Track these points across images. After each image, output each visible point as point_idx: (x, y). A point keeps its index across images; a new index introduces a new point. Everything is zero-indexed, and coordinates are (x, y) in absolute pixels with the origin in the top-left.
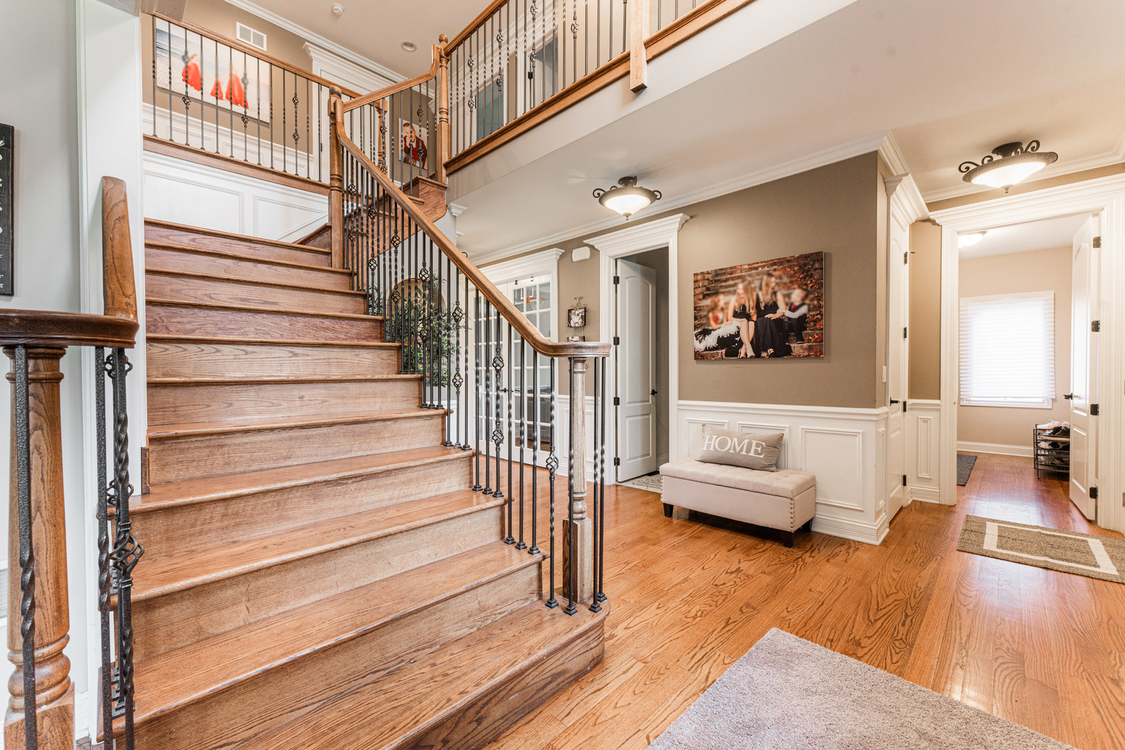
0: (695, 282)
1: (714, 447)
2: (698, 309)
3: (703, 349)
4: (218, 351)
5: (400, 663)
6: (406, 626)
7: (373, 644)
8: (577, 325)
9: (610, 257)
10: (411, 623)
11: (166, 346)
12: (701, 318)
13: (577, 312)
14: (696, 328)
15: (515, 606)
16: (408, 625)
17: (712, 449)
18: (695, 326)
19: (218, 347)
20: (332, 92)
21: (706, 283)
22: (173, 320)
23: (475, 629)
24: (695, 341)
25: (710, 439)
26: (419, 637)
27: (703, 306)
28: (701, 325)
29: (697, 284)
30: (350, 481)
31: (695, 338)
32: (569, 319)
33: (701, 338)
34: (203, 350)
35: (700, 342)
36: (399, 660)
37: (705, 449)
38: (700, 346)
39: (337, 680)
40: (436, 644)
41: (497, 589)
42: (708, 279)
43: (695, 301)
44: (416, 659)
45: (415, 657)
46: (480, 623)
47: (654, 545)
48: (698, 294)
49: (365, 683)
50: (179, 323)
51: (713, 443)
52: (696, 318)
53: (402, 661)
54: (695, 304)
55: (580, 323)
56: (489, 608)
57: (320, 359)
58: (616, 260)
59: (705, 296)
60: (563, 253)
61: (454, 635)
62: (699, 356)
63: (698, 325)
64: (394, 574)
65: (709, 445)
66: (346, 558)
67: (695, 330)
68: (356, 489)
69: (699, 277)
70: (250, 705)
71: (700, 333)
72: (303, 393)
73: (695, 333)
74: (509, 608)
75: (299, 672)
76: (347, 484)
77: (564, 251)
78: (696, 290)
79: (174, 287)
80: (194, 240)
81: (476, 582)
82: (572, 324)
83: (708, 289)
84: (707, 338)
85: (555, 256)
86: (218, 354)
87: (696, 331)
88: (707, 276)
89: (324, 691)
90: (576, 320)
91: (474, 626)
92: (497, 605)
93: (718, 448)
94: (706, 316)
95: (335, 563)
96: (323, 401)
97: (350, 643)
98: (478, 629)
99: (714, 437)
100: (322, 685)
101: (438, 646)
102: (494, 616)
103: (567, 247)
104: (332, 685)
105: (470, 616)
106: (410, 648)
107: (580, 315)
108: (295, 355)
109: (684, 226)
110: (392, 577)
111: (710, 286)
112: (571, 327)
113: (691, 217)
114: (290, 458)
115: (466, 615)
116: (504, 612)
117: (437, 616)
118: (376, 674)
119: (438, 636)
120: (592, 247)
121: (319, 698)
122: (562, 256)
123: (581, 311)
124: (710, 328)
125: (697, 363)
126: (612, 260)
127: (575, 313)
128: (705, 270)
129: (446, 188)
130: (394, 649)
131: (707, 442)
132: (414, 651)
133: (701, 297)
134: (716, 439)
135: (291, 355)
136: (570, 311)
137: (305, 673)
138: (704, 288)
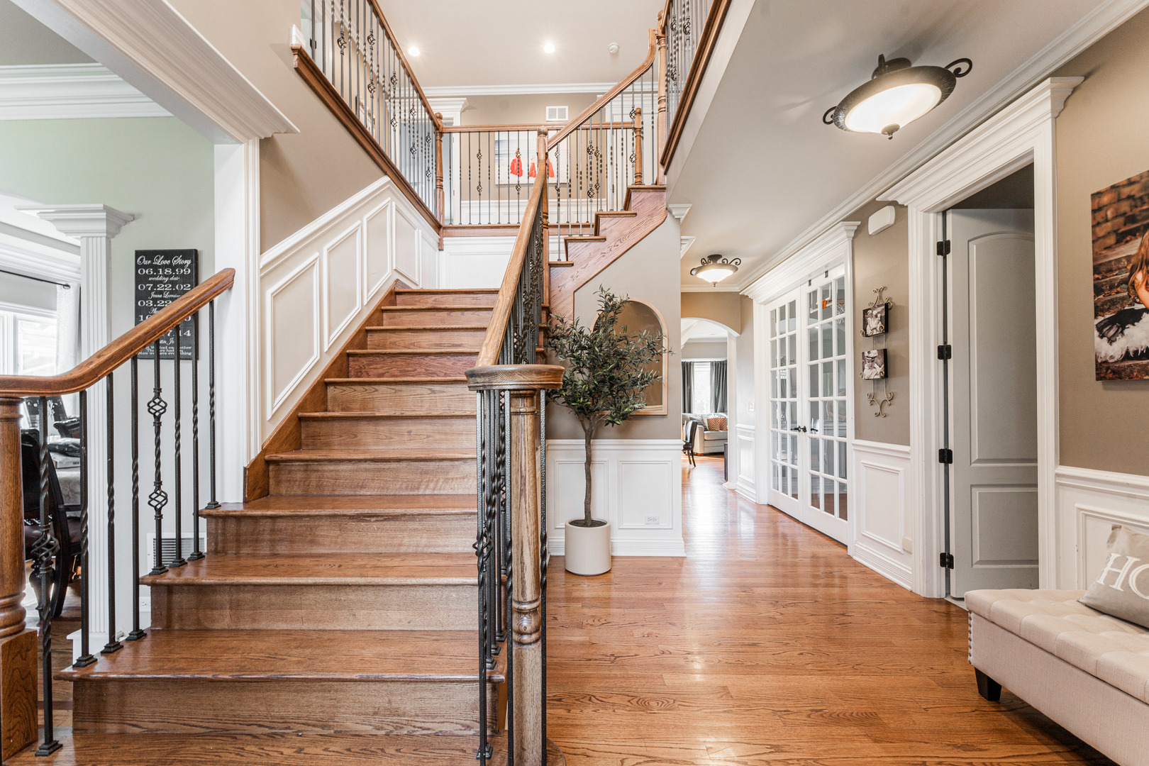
0: (1094, 211)
1: (1125, 584)
2: (1103, 269)
3: (1117, 357)
4: (376, 390)
5: (286, 728)
6: (294, 691)
7: (259, 695)
8: (875, 333)
9: (928, 211)
10: (301, 691)
11: (344, 388)
12: (1112, 287)
13: (875, 312)
14: (1098, 311)
15: (447, 728)
16: (297, 691)
17: (1117, 586)
18: (1096, 308)
19: (376, 387)
20: (540, 133)
21: (1125, 207)
22: (371, 367)
23: (383, 732)
24: (1097, 339)
25: (1119, 563)
26: (310, 710)
27: (1119, 260)
28: (1113, 303)
29: (1099, 216)
30: (373, 519)
31: (1096, 333)
32: (865, 323)
33: (1112, 332)
34: (366, 390)
35: (1111, 341)
36: (286, 725)
37: (1101, 581)
38: (1113, 350)
39: (224, 716)
40: (329, 727)
41: (418, 695)
42: (1130, 197)
43: (1094, 253)
44: (305, 733)
45: (305, 731)
46: (391, 728)
47: (875, 741)
48: (1104, 237)
49: (246, 732)
50: (374, 368)
51: (1123, 572)
52: (1098, 290)
53: (289, 728)
54: (1094, 260)
55: (878, 329)
56: (404, 715)
57: (454, 396)
58: (944, 213)
59: (1122, 238)
60: (859, 226)
61: (351, 726)
62: (1108, 372)
63: (1105, 303)
64: (359, 628)
65: (1113, 576)
66: (311, 596)
67: (1096, 316)
68: (378, 529)
69: (1105, 199)
70: (154, 701)
71: (1111, 322)
72: (411, 428)
73: (1097, 322)
74: (438, 727)
75: (191, 691)
76: (370, 521)
77: (859, 223)
78: (1097, 229)
79: (392, 340)
80: (435, 300)
81: (377, 674)
82: (869, 332)
83: (1131, 219)
84: (1130, 330)
85: (845, 234)
86: (376, 393)
87: (1100, 319)
88: (1126, 191)
89: (212, 721)
90: (874, 324)
91: (382, 728)
92: (417, 716)
93: (1134, 588)
94: (1125, 281)
95: (301, 598)
96: (428, 437)
97: (237, 684)
98: (387, 735)
99: (1131, 560)
100: (210, 714)
101: (332, 731)
102: (413, 729)
103: (861, 216)
104: (219, 718)
105: (375, 713)
106: (298, 718)
107: (879, 315)
108: (433, 392)
109: (1070, 102)
110: (354, 631)
111: (1136, 211)
112: (867, 336)
113: (1086, 77)
114: (365, 488)
115: (371, 710)
116: (428, 729)
117: (333, 695)
118: (262, 729)
119: (332, 719)
120: (894, 203)
121: (207, 725)
122: (857, 232)
123: (879, 309)
124: (1137, 307)
125: (1105, 389)
126: (932, 215)
127: (872, 314)
128: (1120, 179)
129: (665, 189)
130: (278, 711)
131: (1108, 568)
132: (303, 724)
133: (1111, 240)
134: (1135, 565)
135: (429, 392)
136: (865, 312)
137: (195, 695)
138: (1121, 220)
